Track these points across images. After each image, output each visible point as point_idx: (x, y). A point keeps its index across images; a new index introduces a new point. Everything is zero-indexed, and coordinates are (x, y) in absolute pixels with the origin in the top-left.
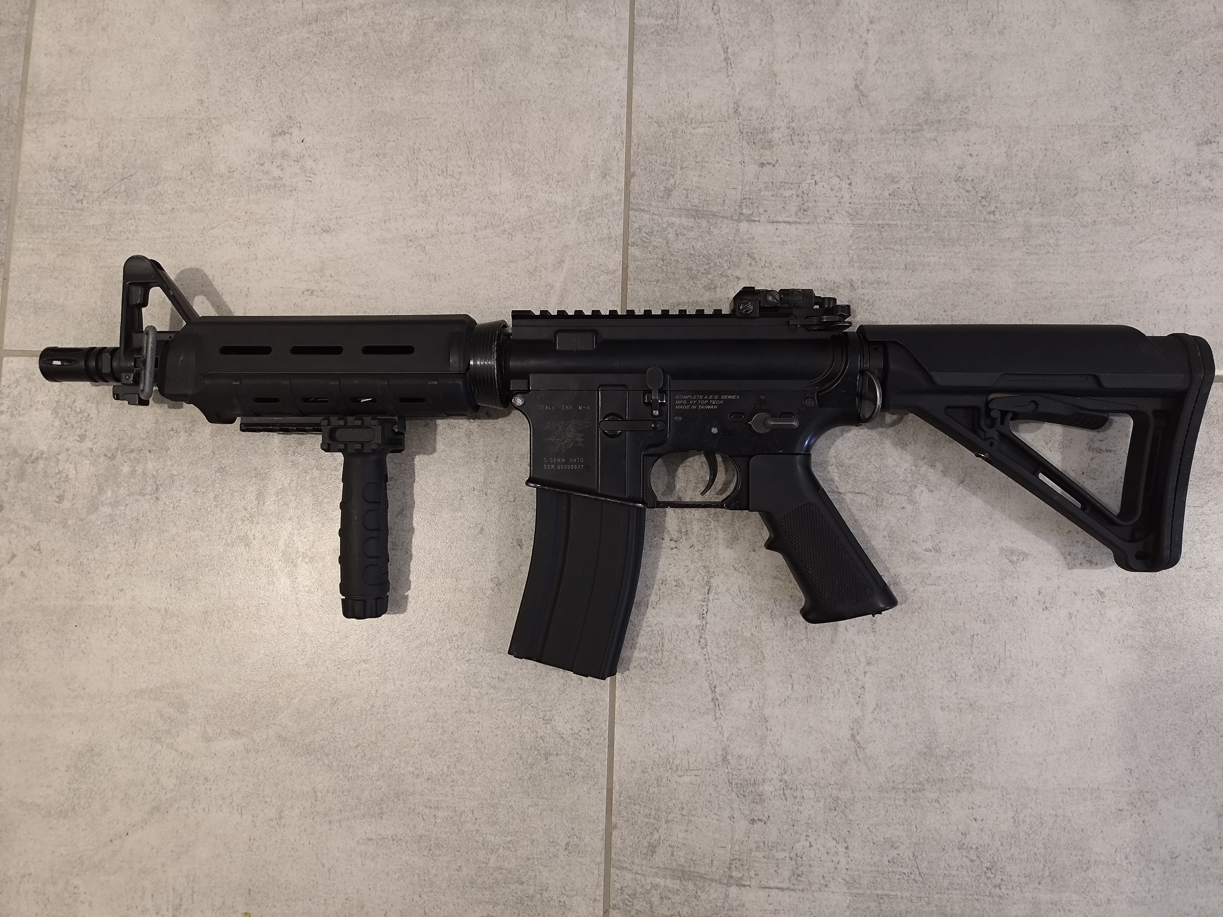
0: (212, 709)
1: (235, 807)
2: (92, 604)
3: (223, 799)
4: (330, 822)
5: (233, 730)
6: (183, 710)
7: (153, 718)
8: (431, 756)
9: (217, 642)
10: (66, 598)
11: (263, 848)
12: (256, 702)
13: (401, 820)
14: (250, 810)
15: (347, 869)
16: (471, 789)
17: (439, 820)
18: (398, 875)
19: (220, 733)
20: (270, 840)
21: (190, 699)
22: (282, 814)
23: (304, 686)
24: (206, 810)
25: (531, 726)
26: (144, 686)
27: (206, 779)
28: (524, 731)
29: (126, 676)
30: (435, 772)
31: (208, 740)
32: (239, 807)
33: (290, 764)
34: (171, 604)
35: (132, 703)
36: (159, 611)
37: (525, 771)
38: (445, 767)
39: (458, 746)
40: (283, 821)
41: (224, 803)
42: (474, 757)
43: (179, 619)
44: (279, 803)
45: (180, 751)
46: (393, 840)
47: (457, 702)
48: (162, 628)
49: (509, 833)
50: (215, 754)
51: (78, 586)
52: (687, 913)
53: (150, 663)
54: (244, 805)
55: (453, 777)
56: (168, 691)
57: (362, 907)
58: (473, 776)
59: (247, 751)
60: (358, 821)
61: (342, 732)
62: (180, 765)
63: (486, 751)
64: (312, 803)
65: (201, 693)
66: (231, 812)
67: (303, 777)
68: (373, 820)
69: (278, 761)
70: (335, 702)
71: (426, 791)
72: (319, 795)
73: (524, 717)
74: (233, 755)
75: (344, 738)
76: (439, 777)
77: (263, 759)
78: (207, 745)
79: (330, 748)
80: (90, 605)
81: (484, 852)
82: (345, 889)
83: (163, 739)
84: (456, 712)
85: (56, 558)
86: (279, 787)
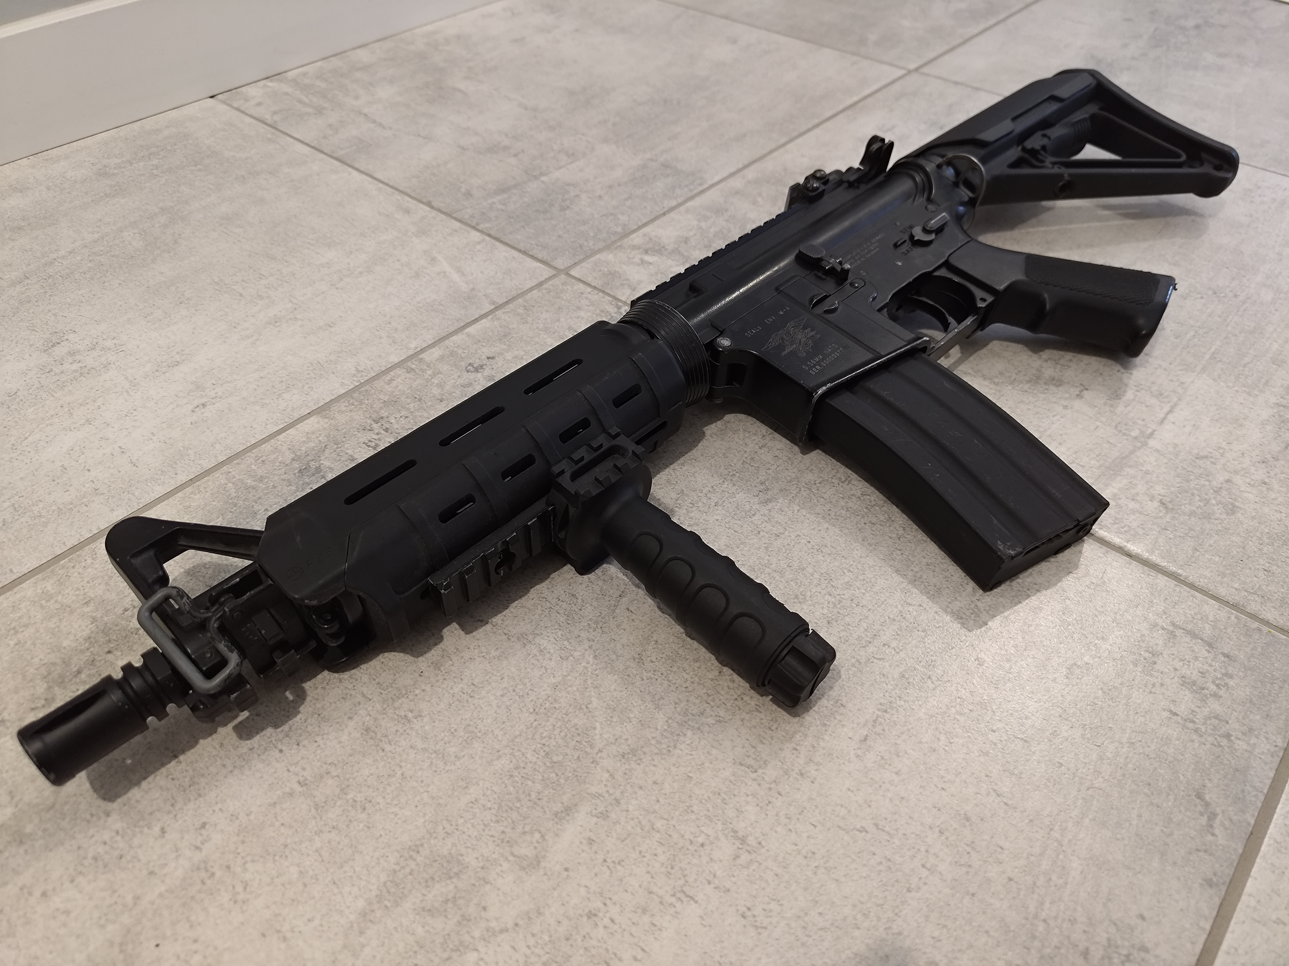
0: (497, 822)
1: (673, 900)
2: (163, 888)
3: (644, 911)
4: (802, 774)
5: (556, 814)
6: (456, 870)
7: (420, 931)
8: (800, 602)
9: (420, 745)
10: (102, 927)
11: (773, 906)
12: (547, 754)
13: (862, 684)
14: (696, 880)
15: (891, 800)
16: (877, 588)
17: (894, 644)
18: (943, 737)
19: (542, 836)
20: (767, 882)
21: (454, 844)
22: (740, 834)
23: (585, 681)
24: (640, 955)
25: (841, 496)
26: (361, 903)
27: (591, 915)
28: (843, 504)
29: (317, 922)
30: (825, 611)
31: (535, 863)
32: (679, 895)
33: (673, 769)
34: (304, 769)
35: (363, 946)
36: (291, 794)
37: (892, 528)
38: (827, 597)
39: (810, 570)
40: (751, 840)
41: (653, 915)
42: (837, 564)
43: (334, 774)
44: (720, 826)
45: (510, 924)
46: (886, 711)
47: (755, 540)
48: (317, 809)
49: (962, 585)
50: (566, 870)
51: (114, 892)
52: (1163, 489)
53: (342, 867)
54: (682, 882)
55: (846, 597)
56: (408, 870)
57: (968, 819)
58: (861, 577)
59: (604, 816)
60: (826, 737)
61: (686, 676)
62: (532, 942)
63: (839, 548)
64: (754, 780)
65: (461, 821)
66: (676, 915)
67: (707, 764)
68: (838, 717)
69: (655, 783)
70: (640, 658)
71: (844, 634)
72: (750, 761)
73: (825, 496)
74: (591, 841)
75: (697, 679)
76: (835, 611)
77: (634, 802)
78: (542, 872)
79: (694, 704)
80: (161, 895)
81: (972, 622)
82: (922, 824)
83: (467, 938)
84: (766, 548)
85: (37, 893)
86: (695, 808)
